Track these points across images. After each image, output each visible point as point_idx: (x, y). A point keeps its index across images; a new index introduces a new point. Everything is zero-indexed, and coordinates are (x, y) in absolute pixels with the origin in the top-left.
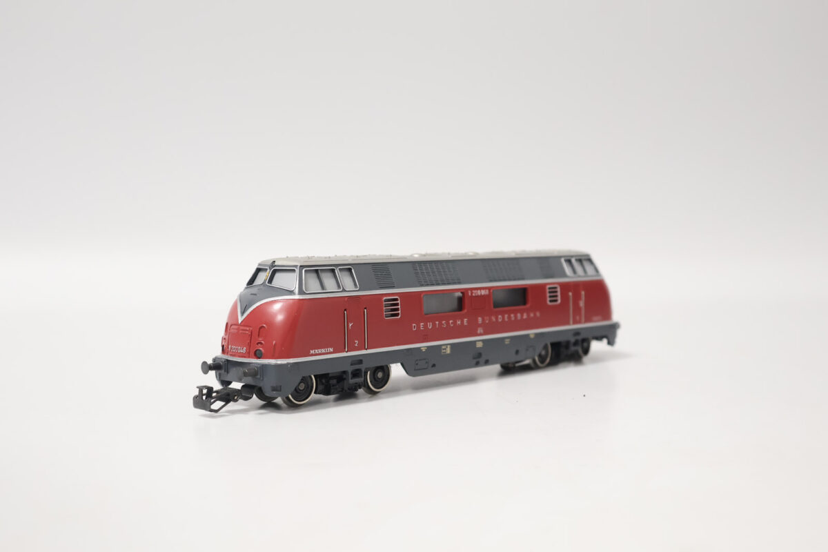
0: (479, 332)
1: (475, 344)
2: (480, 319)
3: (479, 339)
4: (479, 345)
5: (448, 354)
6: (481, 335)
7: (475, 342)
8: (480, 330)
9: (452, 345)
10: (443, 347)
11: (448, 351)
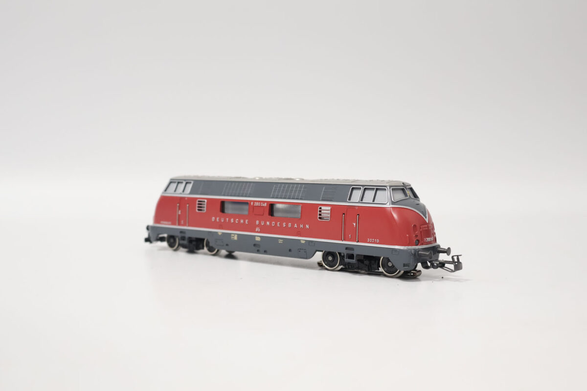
0: (257, 230)
1: (255, 238)
2: (257, 222)
3: (258, 235)
4: (258, 239)
5: (235, 240)
6: (257, 232)
7: (255, 236)
8: (257, 229)
9: (238, 235)
10: (232, 235)
11: (236, 238)
